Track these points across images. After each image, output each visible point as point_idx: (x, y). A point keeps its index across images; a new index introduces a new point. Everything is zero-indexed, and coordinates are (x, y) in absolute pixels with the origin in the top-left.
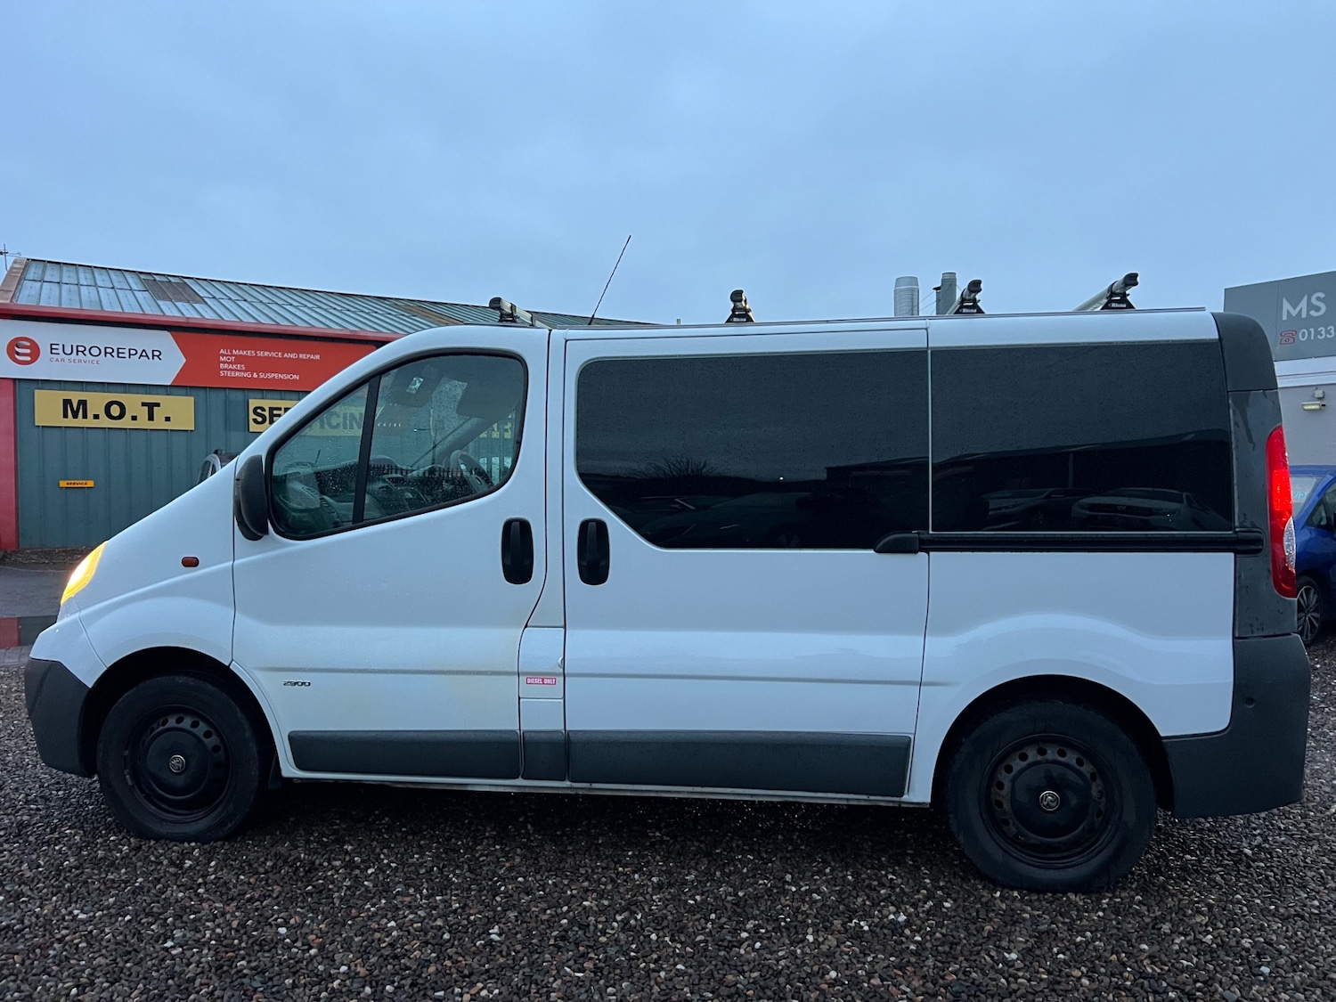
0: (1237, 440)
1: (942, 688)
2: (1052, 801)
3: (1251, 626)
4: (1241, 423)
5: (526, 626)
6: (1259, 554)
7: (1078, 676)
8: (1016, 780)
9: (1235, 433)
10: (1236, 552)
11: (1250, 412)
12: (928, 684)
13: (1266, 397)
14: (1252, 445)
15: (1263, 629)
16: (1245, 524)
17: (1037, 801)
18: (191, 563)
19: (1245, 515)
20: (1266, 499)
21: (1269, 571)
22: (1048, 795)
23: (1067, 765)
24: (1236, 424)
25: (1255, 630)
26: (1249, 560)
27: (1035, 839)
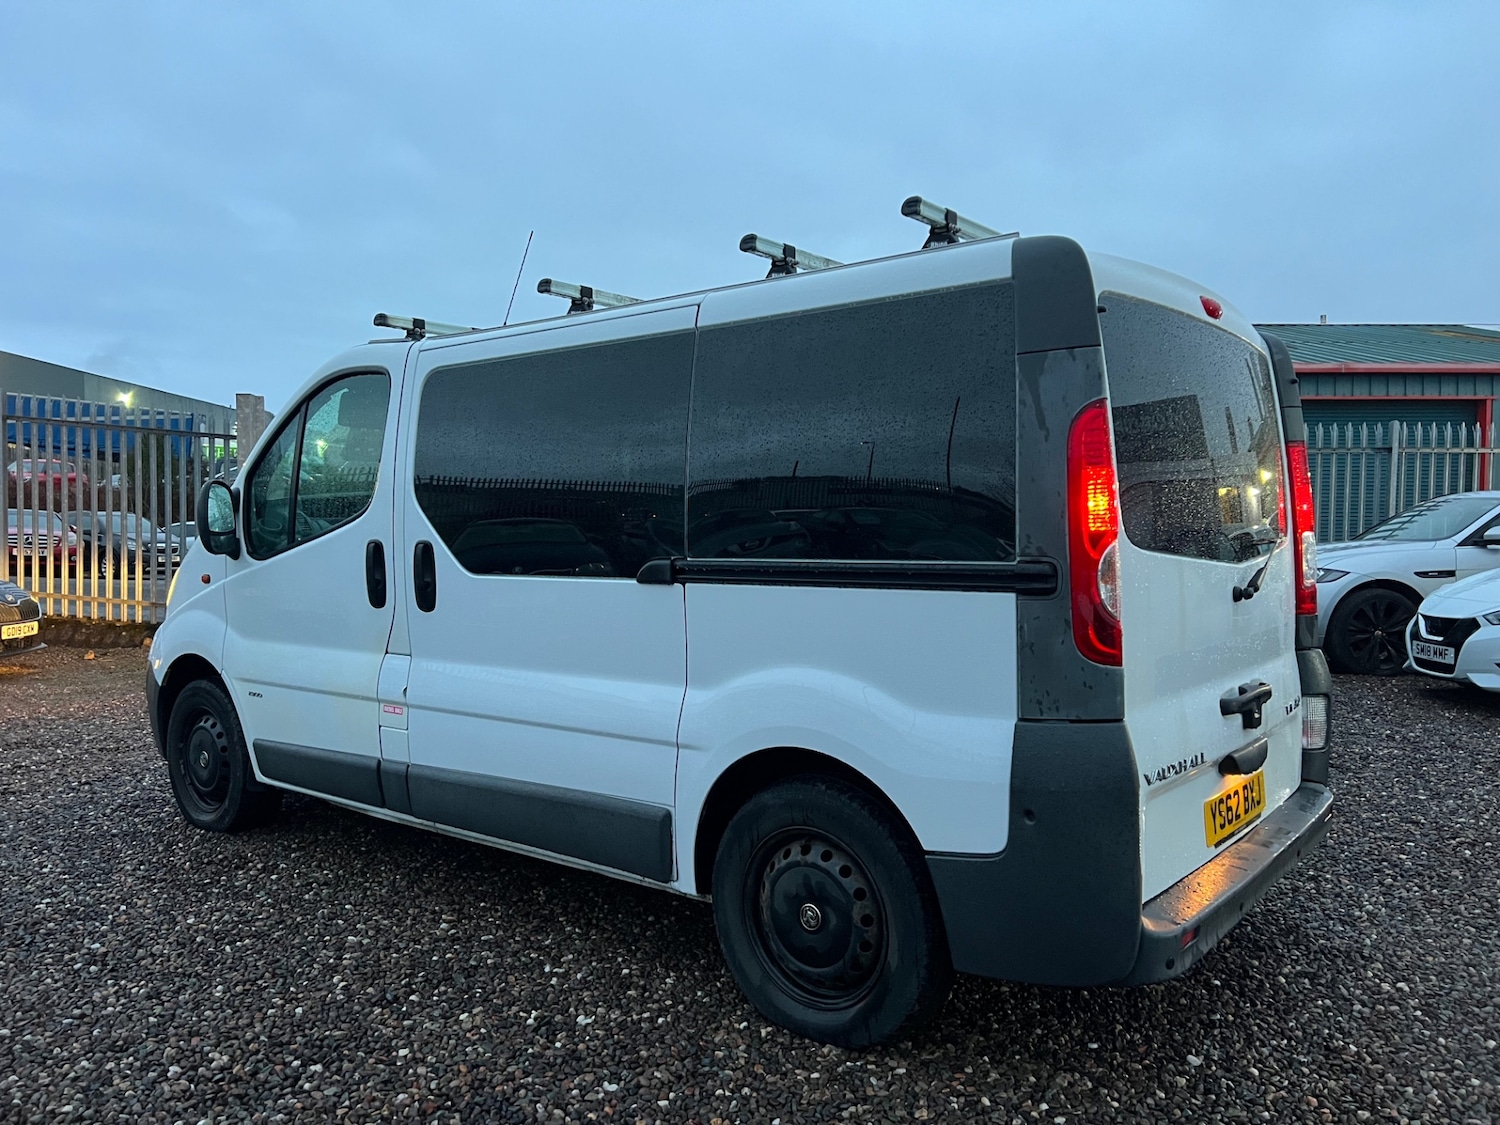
0: (1022, 426)
1: (694, 752)
2: (811, 918)
3: (1040, 703)
4: (1029, 399)
5: (387, 652)
6: (1052, 596)
7: (827, 753)
8: (776, 882)
9: (1020, 416)
10: (1019, 592)
11: (1045, 382)
12: (687, 747)
13: (1074, 359)
14: (1044, 433)
15: (1057, 709)
16: (1027, 551)
17: (798, 912)
18: (207, 580)
19: (1028, 537)
20: (1063, 512)
21: (1067, 622)
22: (811, 909)
23: (827, 873)
24: (1023, 403)
25: (1044, 710)
26: (1037, 605)
27: (795, 964)
